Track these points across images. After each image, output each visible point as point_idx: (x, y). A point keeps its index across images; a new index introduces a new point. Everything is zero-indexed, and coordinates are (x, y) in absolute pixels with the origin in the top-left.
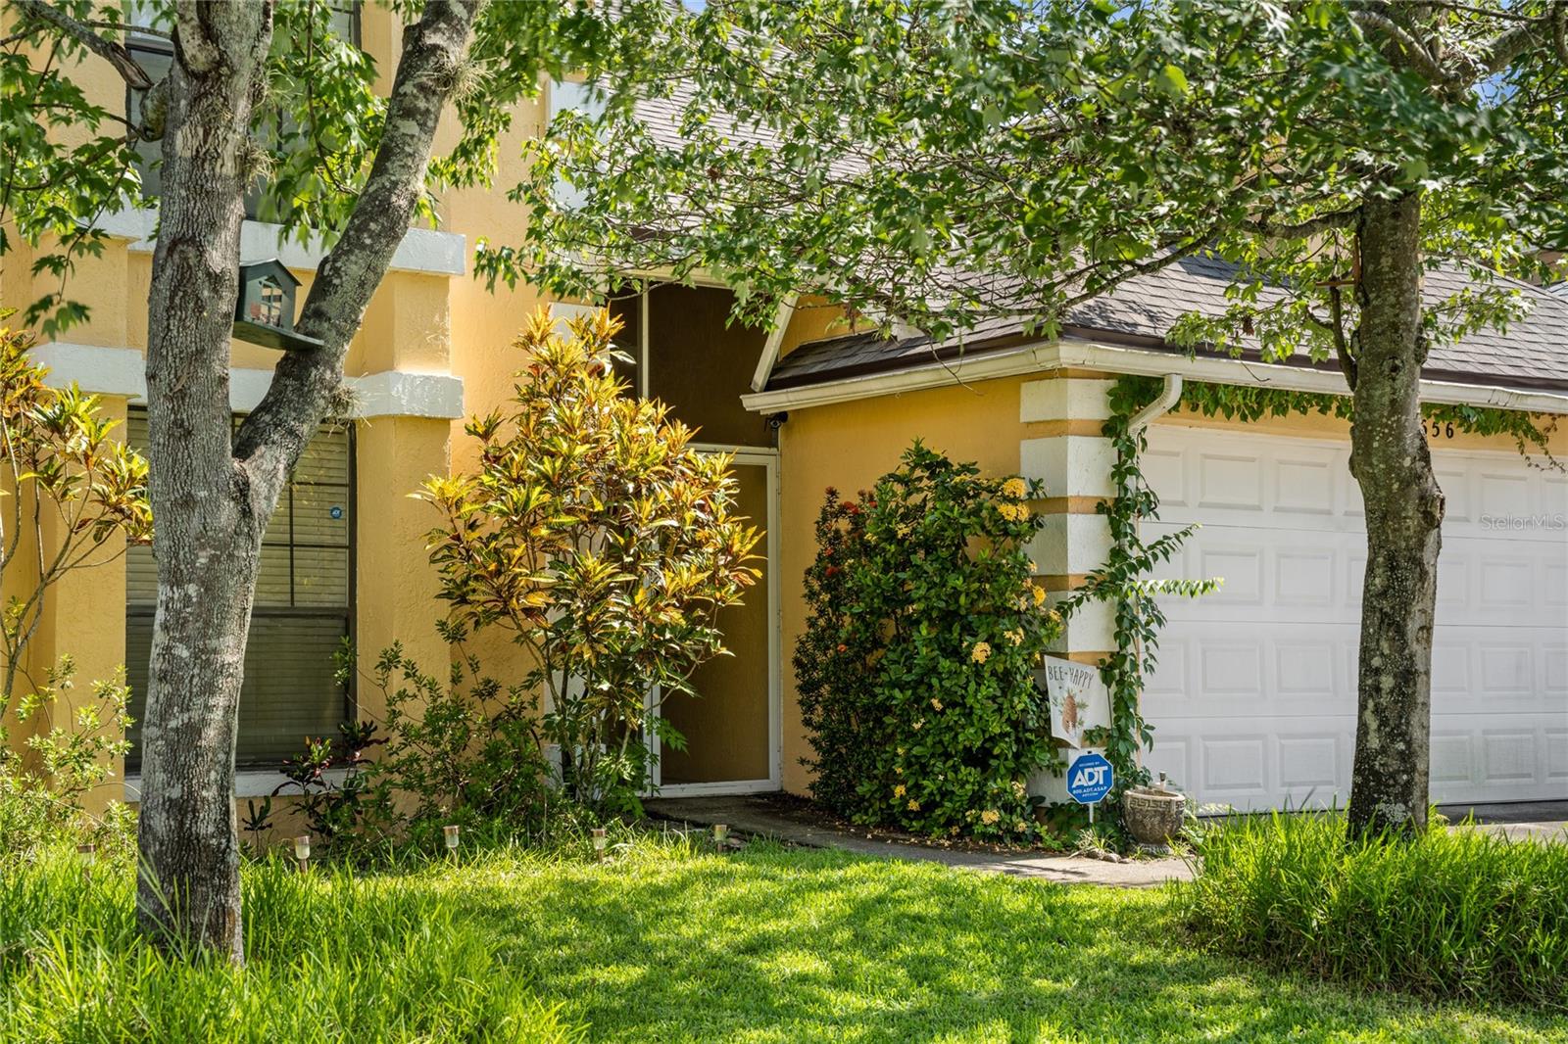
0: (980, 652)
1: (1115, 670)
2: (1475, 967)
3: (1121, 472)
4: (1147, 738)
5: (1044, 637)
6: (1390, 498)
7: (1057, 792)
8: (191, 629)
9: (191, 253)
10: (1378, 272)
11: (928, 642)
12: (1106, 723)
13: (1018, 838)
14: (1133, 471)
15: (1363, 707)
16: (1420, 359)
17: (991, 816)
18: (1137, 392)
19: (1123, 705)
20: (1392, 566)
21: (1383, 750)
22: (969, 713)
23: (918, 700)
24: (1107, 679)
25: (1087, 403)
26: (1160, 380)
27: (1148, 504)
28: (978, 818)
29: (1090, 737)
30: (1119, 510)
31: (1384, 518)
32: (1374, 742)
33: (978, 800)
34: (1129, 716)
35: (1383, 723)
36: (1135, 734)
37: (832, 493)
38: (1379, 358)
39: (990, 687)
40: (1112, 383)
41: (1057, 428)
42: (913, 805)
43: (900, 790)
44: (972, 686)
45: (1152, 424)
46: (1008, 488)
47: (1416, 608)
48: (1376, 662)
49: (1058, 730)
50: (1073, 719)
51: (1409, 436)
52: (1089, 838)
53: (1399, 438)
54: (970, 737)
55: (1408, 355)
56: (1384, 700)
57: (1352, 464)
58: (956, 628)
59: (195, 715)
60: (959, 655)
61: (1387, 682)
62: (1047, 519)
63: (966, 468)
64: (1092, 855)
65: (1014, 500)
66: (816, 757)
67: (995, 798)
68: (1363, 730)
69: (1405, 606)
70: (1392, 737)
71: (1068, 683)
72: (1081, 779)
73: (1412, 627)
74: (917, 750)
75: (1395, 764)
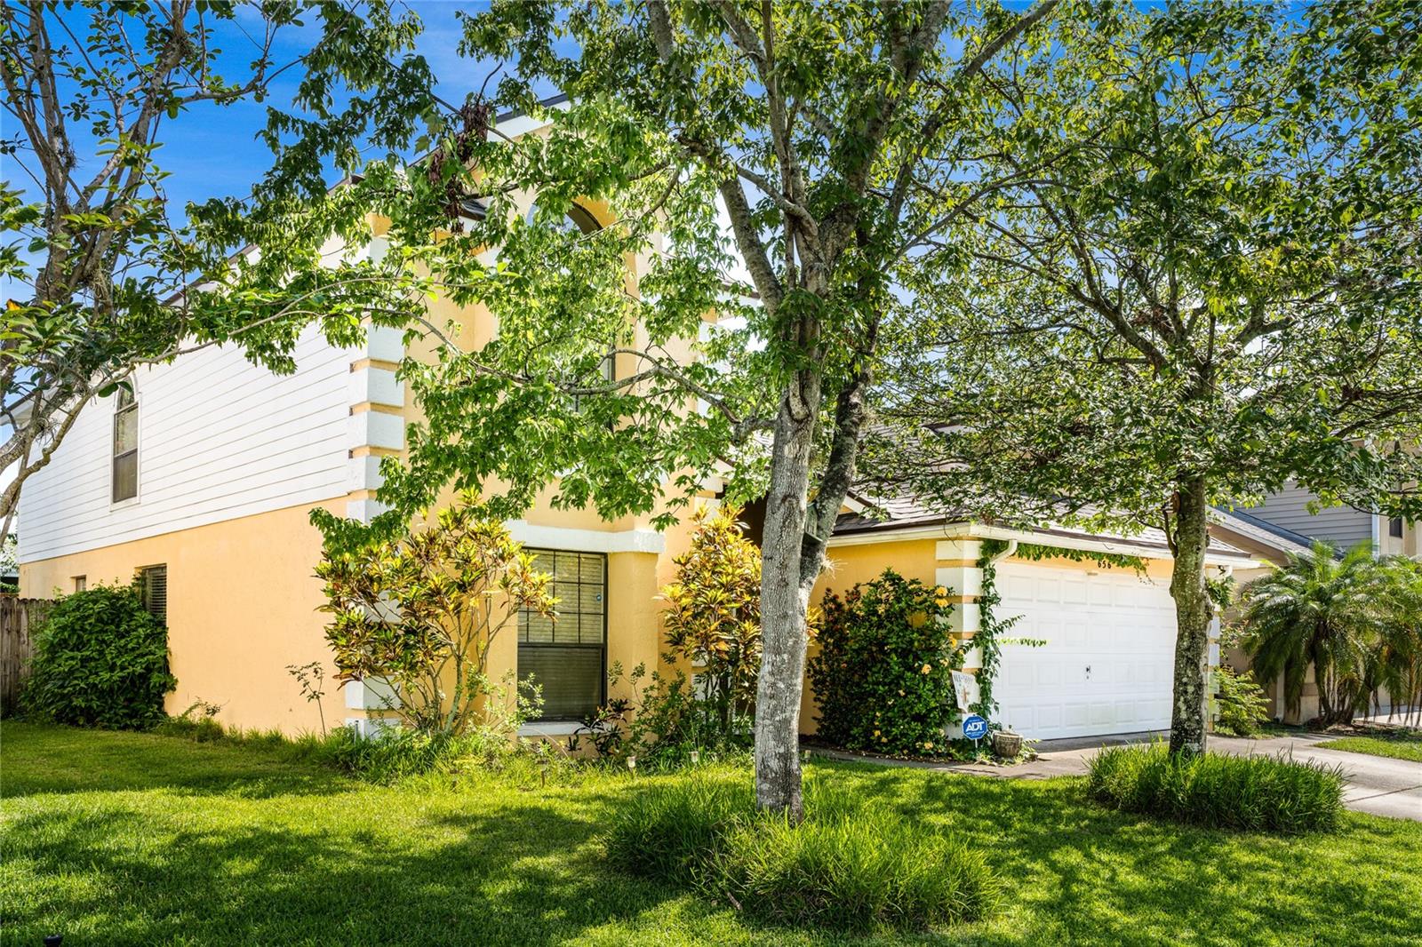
0: (926, 669)
1: (980, 676)
2: (1258, 817)
3: (986, 585)
4: (996, 709)
5: (956, 660)
6: (1192, 606)
7: (956, 733)
8: (784, 675)
9: (794, 501)
10: (1189, 506)
11: (896, 664)
12: (978, 701)
13: (939, 755)
14: (992, 584)
15: (1176, 700)
16: (1207, 544)
17: (928, 745)
18: (993, 547)
19: (985, 692)
20: (1193, 636)
21: (1189, 719)
22: (919, 697)
23: (891, 691)
24: (978, 681)
25: (972, 552)
26: (1007, 542)
27: (995, 600)
28: (922, 746)
29: (971, 708)
30: (984, 602)
31: (1189, 615)
32: (1184, 716)
33: (922, 737)
34: (988, 698)
35: (1189, 707)
36: (992, 706)
37: (829, 590)
38: (1191, 544)
39: (930, 685)
40: (981, 543)
41: (956, 563)
42: (884, 740)
43: (877, 733)
44: (921, 685)
45: (999, 563)
46: (939, 592)
47: (1203, 656)
48: (1185, 680)
49: (960, 705)
50: (965, 700)
51: (1201, 578)
52: (981, 756)
53: (1198, 580)
54: (920, 708)
55: (1203, 543)
56: (1189, 697)
57: (1172, 590)
58: (911, 657)
59: (788, 714)
60: (916, 671)
61: (1191, 689)
62: (956, 606)
63: (913, 582)
64: (984, 764)
65: (941, 597)
66: (820, 715)
67: (931, 737)
68: (1177, 710)
69: (1199, 654)
70: (1193, 713)
71: (963, 682)
72: (970, 728)
73: (1201, 664)
74: (890, 714)
75: (1194, 726)
